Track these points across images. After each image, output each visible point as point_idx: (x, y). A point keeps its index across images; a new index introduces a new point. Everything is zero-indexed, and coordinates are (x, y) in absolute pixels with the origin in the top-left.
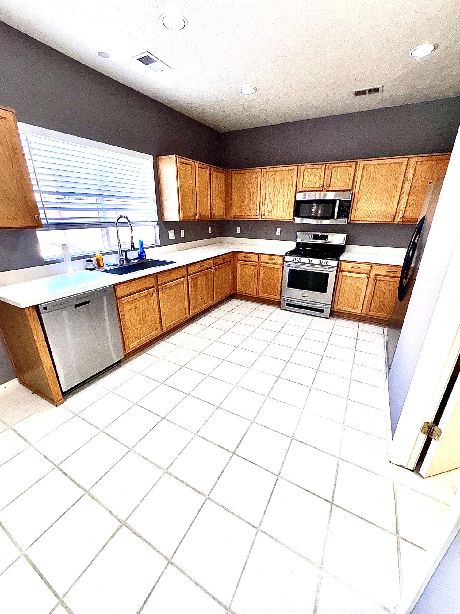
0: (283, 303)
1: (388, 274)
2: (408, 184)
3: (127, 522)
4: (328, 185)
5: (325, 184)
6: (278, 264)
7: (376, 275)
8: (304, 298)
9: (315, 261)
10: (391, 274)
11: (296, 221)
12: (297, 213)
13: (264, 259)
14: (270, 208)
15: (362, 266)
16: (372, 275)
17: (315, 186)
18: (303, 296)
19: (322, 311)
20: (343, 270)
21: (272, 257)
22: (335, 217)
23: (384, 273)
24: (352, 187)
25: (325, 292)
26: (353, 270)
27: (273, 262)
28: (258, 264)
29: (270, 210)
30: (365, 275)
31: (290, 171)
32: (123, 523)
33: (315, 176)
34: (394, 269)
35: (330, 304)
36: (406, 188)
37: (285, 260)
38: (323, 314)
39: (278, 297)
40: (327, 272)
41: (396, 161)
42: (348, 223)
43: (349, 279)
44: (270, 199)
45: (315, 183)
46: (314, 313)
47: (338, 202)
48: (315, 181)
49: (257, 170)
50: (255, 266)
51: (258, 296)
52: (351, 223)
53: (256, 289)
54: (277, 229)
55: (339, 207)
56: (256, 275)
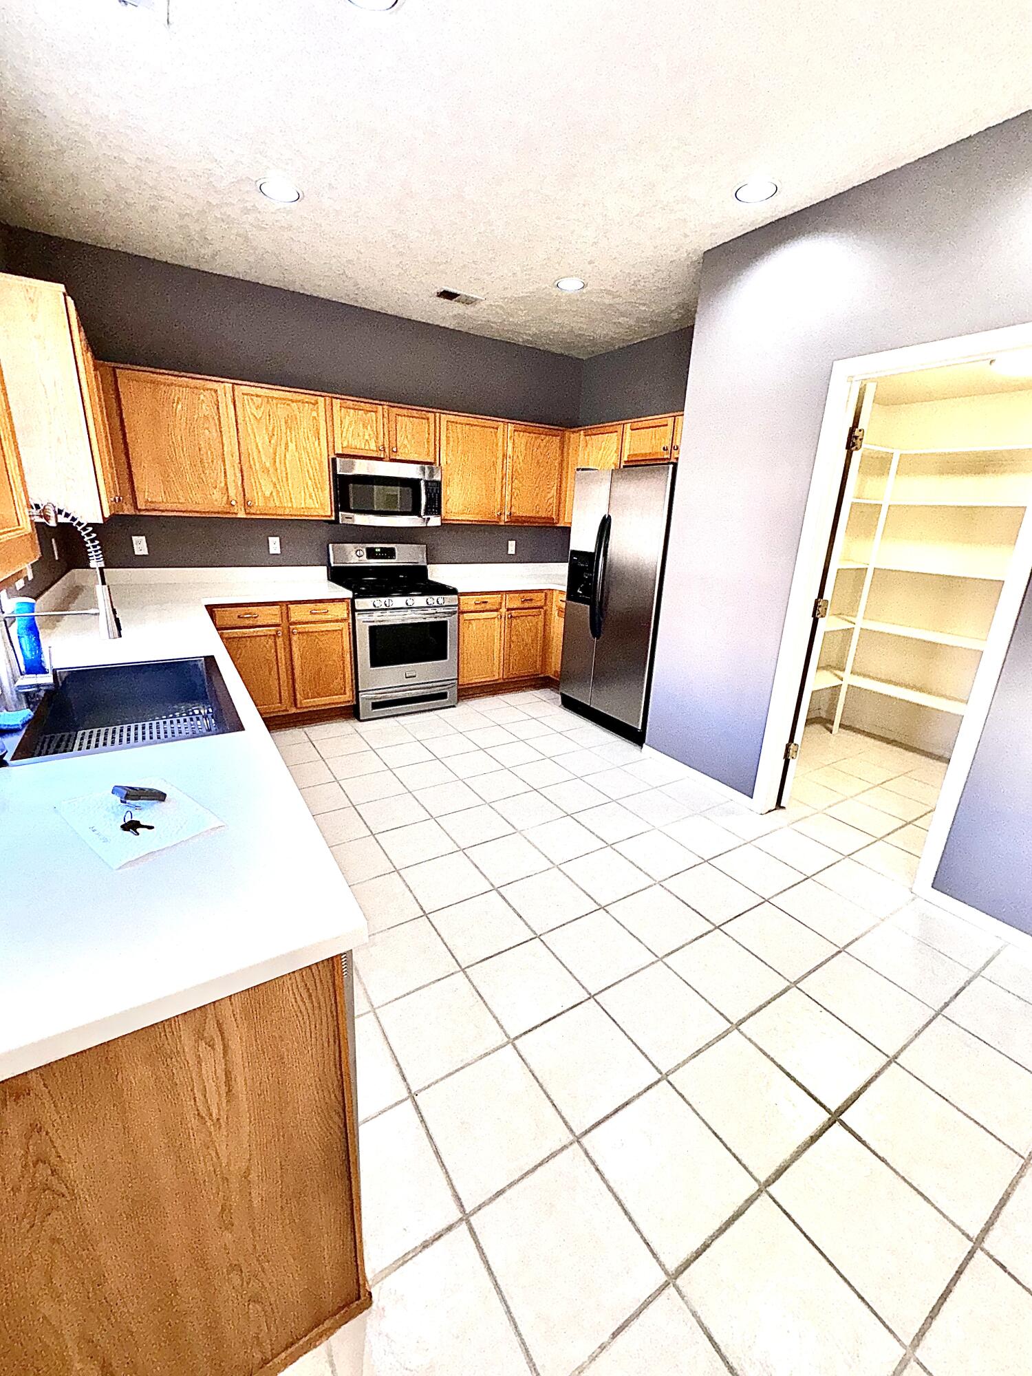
0: (364, 707)
2: (508, 463)
3: (833, 1110)
4: (393, 448)
5: (386, 446)
6: (341, 621)
7: (508, 610)
8: (411, 681)
9: (420, 601)
10: (526, 605)
11: (344, 521)
12: (341, 502)
13: (297, 613)
15: (490, 598)
16: (504, 611)
17: (367, 448)
18: (406, 678)
19: (443, 696)
20: (465, 609)
21: (320, 605)
22: (422, 512)
23: (519, 604)
24: (435, 459)
25: (445, 657)
26: (479, 607)
27: (324, 617)
28: (285, 629)
29: (267, 494)
30: (495, 613)
31: (307, 405)
32: (835, 1117)
33: (365, 426)
35: (455, 677)
36: (507, 471)
37: (357, 608)
38: (448, 701)
39: (352, 696)
41: (491, 424)
42: (439, 524)
43: (473, 625)
45: (367, 440)
46: (429, 705)
47: (422, 483)
48: (367, 437)
49: (215, 386)
50: (276, 636)
51: (293, 710)
52: (446, 526)
53: (285, 694)
54: (270, 539)
55: (426, 494)
56: (281, 654)
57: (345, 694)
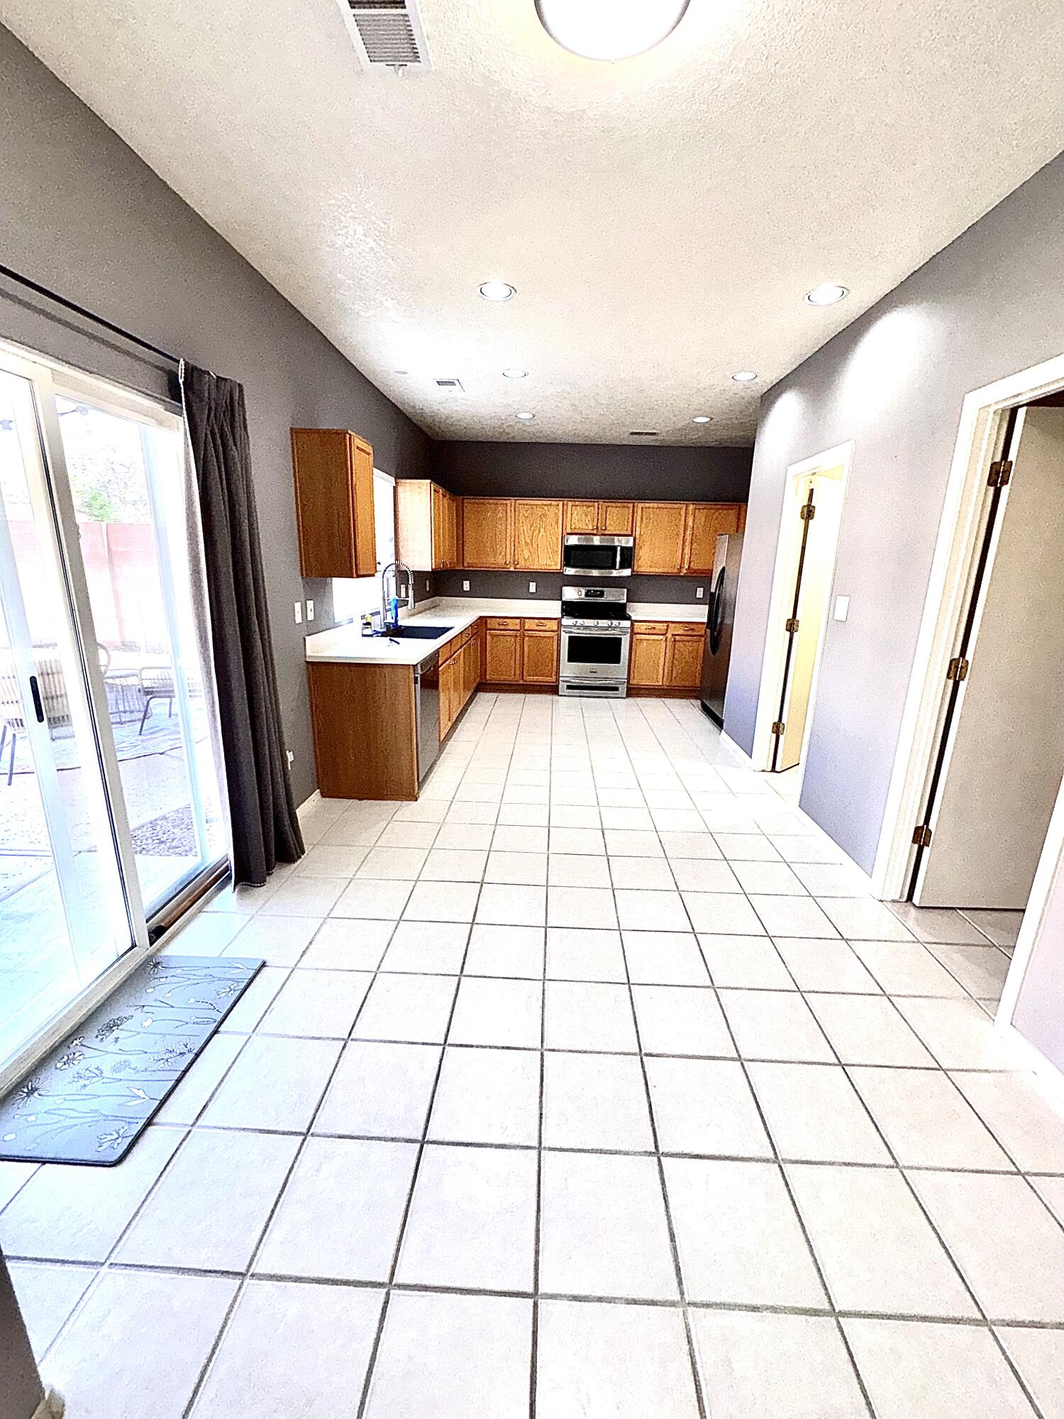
0: (563, 686)
1: (685, 633)
2: (689, 532)
4: (603, 528)
5: (599, 525)
6: (552, 631)
7: (673, 635)
8: (592, 675)
9: (604, 623)
10: (689, 633)
11: (567, 573)
12: (568, 562)
13: (528, 624)
14: (526, 554)
15: (657, 625)
16: (669, 635)
17: (588, 529)
18: (589, 672)
20: (636, 631)
21: (542, 621)
22: (617, 567)
23: (681, 632)
24: (632, 532)
25: (618, 661)
26: (647, 631)
27: (543, 628)
28: (522, 633)
29: (526, 557)
30: (662, 637)
31: (553, 506)
33: (586, 515)
34: (692, 627)
35: (626, 677)
36: (688, 538)
37: (562, 624)
38: (619, 694)
39: (554, 679)
40: (618, 636)
41: (676, 506)
42: (632, 575)
43: (645, 643)
44: (526, 542)
45: (588, 524)
46: (604, 693)
47: (619, 548)
48: (587, 522)
49: (505, 502)
50: (516, 636)
51: (521, 682)
52: (635, 576)
53: (518, 672)
54: (531, 583)
55: (621, 555)
56: (518, 649)
57: (551, 677)
